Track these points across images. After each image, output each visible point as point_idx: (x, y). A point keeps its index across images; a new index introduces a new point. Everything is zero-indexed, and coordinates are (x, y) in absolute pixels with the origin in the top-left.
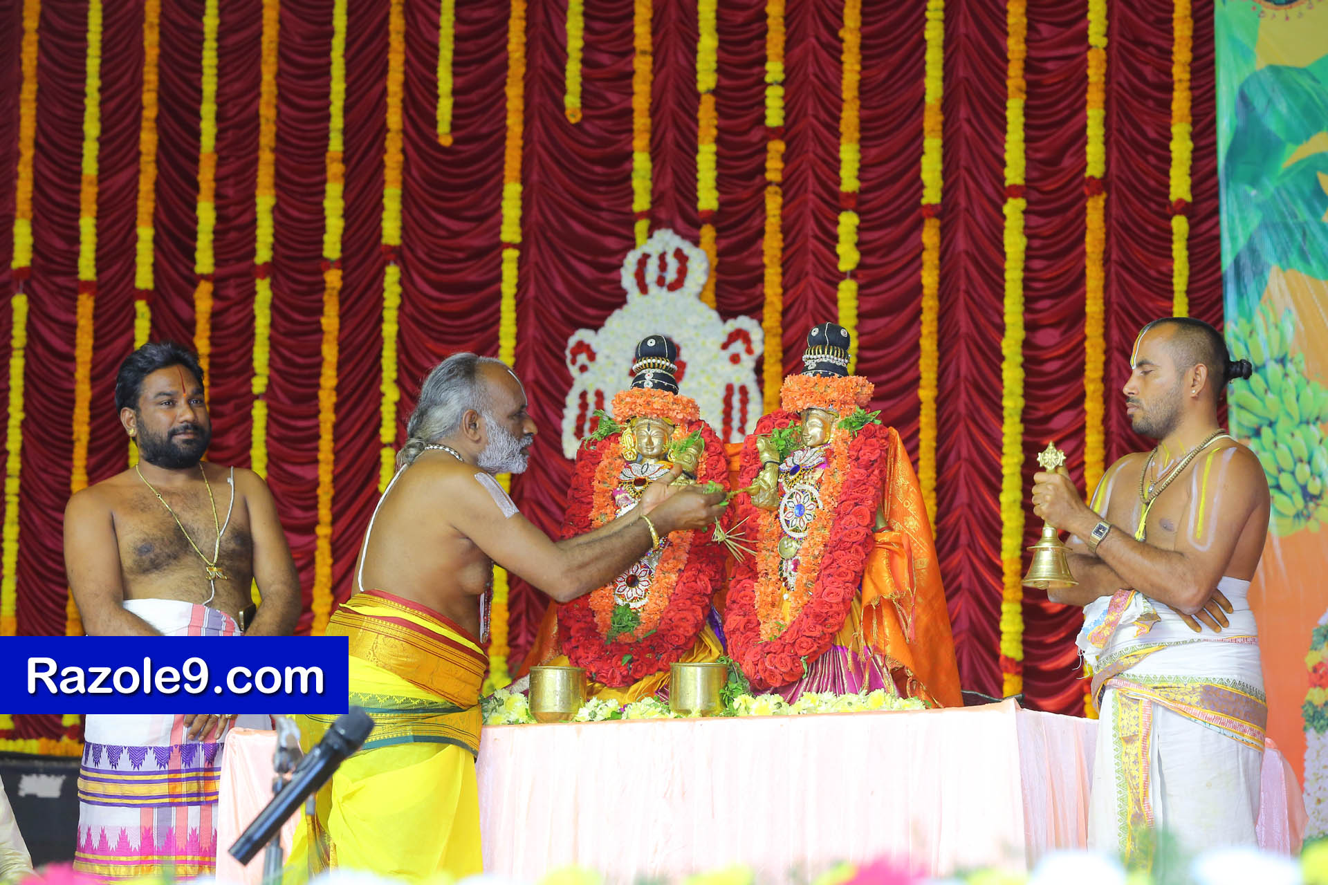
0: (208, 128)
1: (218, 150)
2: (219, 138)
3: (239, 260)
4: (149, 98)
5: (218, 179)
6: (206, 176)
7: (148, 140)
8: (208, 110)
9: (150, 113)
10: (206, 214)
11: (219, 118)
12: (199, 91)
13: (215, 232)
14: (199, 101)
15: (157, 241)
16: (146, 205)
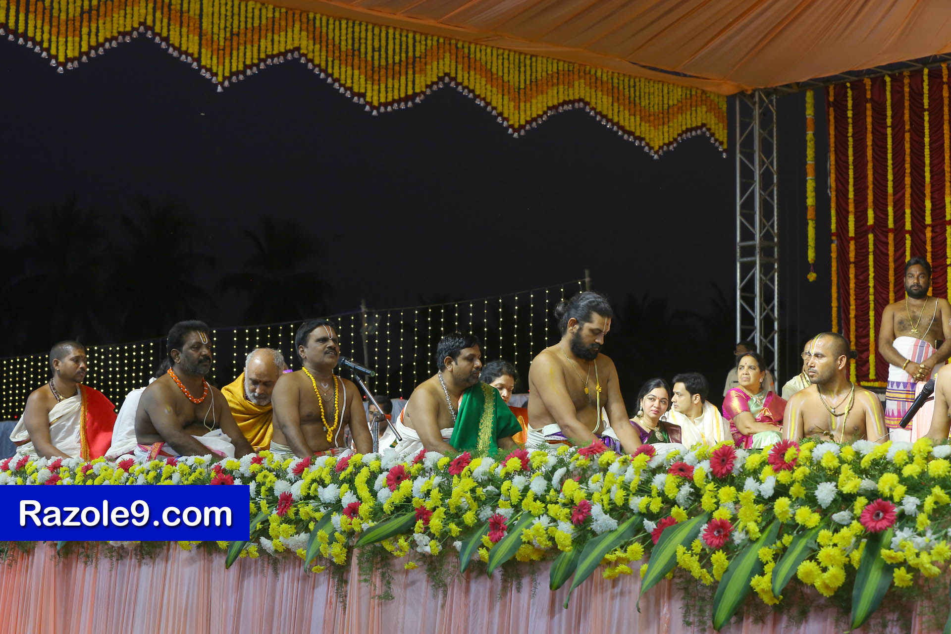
0: (928, 175)
1: (931, 182)
2: (931, 178)
3: (940, 219)
4: (907, 166)
5: (932, 192)
6: (928, 191)
7: (908, 180)
8: (927, 169)
9: (908, 171)
10: (928, 204)
11: (931, 172)
12: (924, 163)
13: (931, 210)
14: (924, 167)
15: (912, 213)
16: (908, 202)
